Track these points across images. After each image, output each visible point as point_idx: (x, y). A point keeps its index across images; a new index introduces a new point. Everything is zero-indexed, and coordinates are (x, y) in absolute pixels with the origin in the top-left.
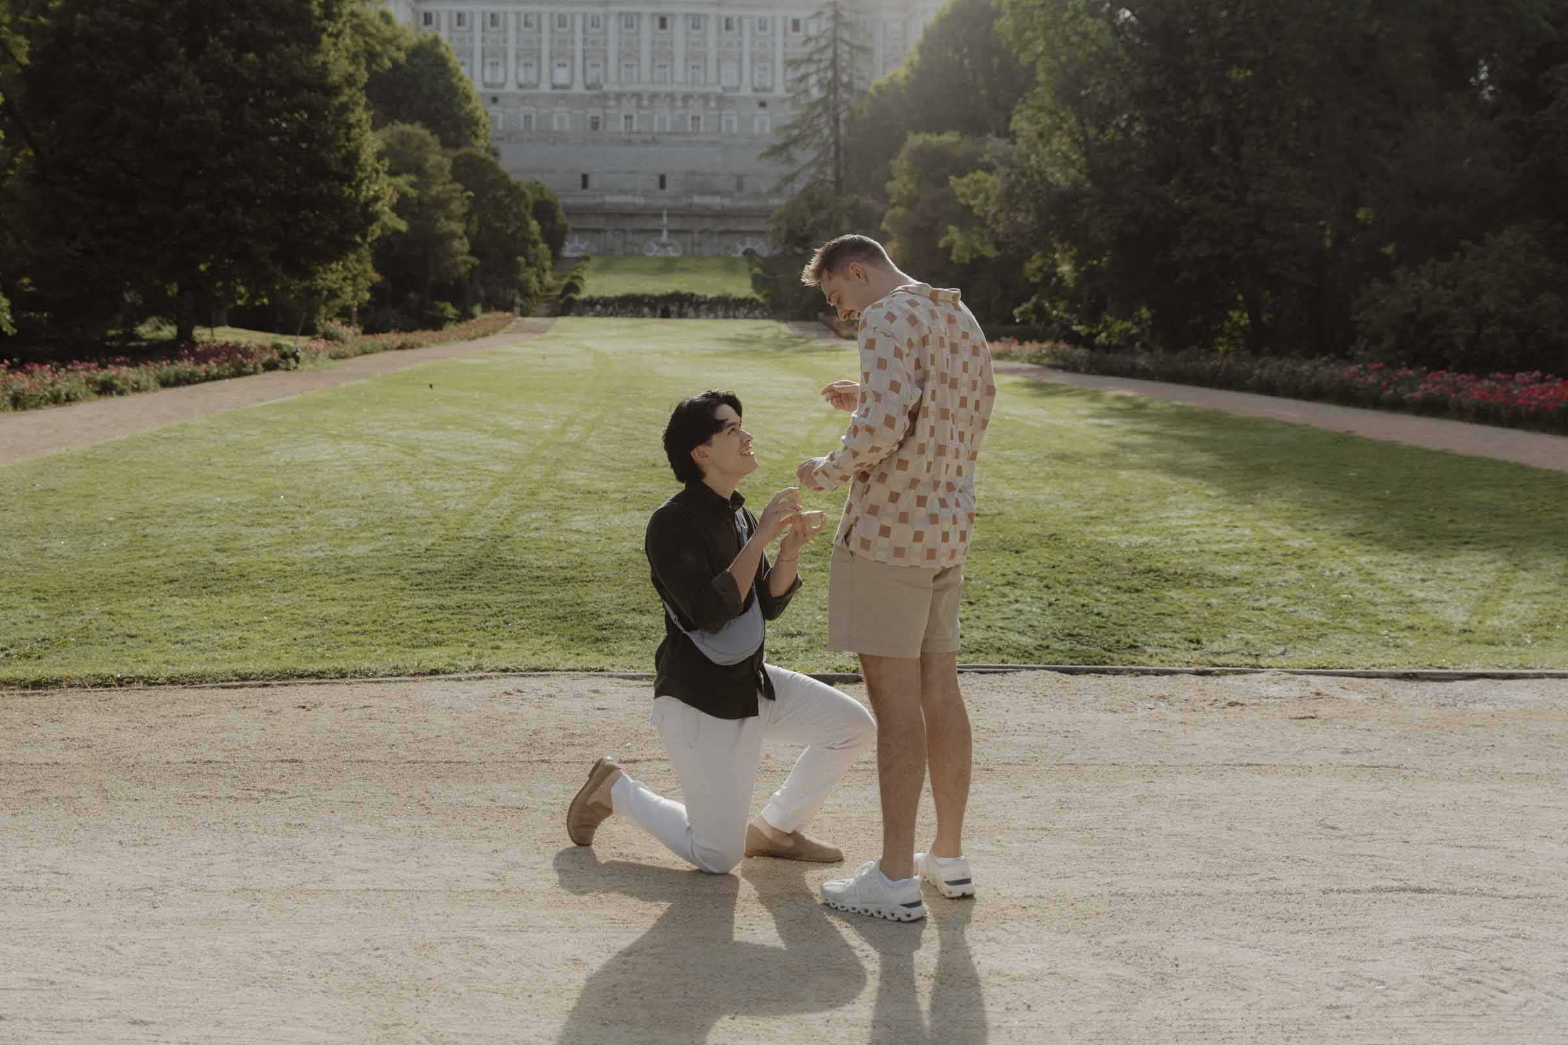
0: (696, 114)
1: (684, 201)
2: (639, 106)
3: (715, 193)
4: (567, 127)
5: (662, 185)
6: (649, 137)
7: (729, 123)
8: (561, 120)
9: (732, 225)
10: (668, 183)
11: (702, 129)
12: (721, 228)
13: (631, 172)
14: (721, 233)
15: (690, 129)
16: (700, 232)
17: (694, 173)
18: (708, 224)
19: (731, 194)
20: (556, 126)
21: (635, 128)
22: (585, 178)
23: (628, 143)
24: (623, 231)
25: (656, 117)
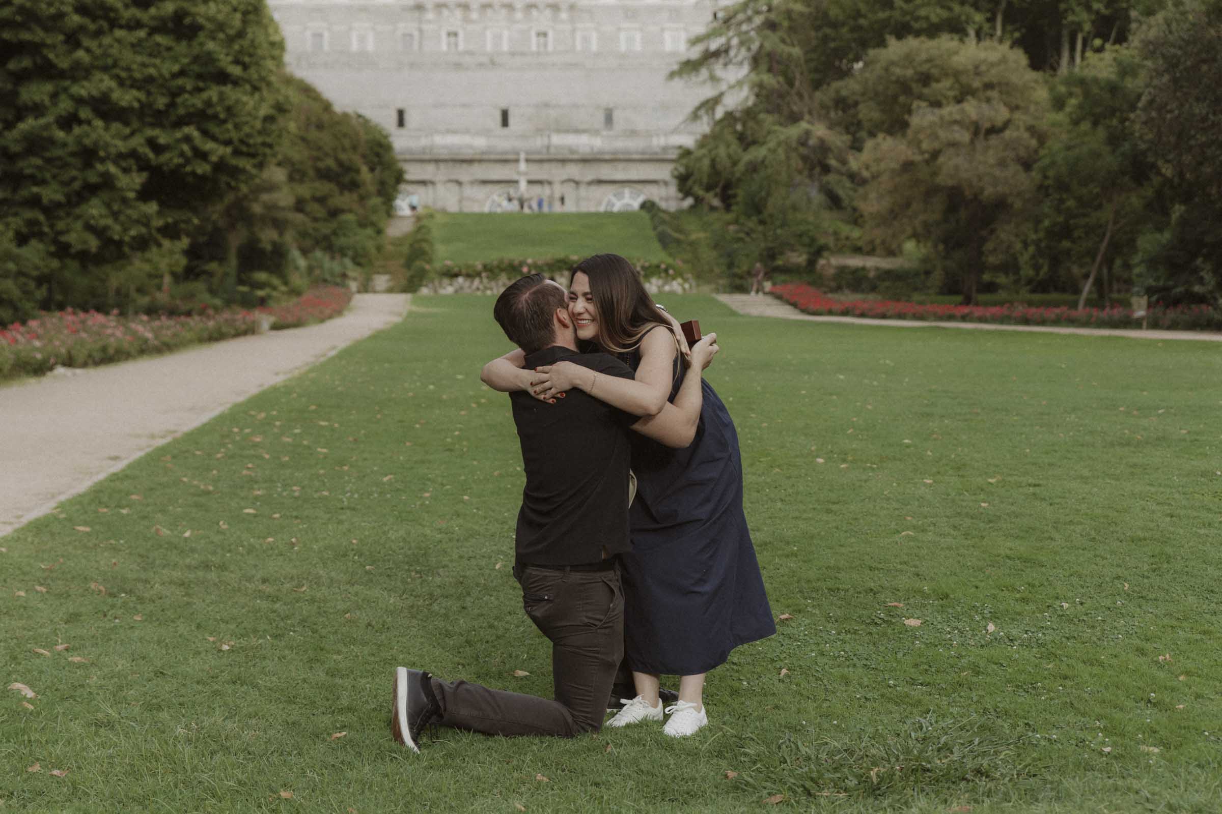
0: (542, 29)
1: (538, 143)
2: (466, 20)
3: (577, 131)
4: (370, 47)
5: (505, 122)
6: (484, 60)
7: (586, 40)
8: (362, 39)
9: (606, 172)
10: (511, 120)
11: (550, 48)
12: (590, 177)
13: (464, 106)
14: (590, 183)
15: (534, 48)
16: (563, 182)
17: (547, 105)
18: (573, 171)
19: (596, 132)
20: (355, 46)
21: (461, 47)
22: (401, 114)
23: (458, 66)
24: (459, 183)
25: (489, 34)
